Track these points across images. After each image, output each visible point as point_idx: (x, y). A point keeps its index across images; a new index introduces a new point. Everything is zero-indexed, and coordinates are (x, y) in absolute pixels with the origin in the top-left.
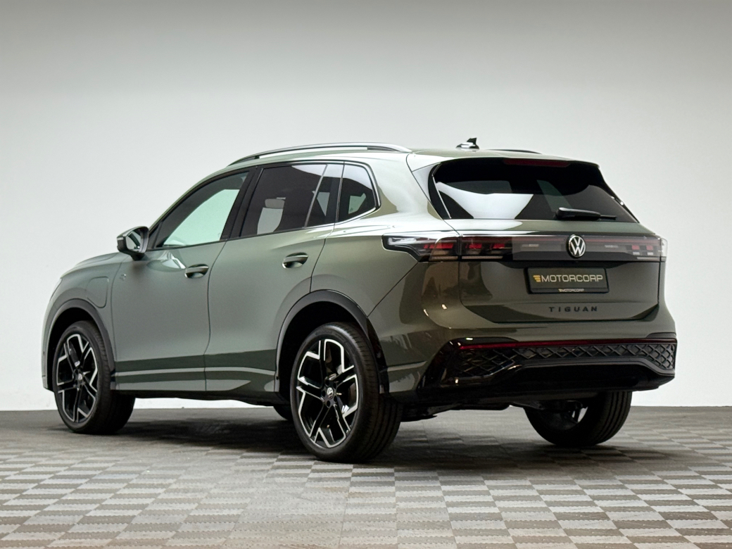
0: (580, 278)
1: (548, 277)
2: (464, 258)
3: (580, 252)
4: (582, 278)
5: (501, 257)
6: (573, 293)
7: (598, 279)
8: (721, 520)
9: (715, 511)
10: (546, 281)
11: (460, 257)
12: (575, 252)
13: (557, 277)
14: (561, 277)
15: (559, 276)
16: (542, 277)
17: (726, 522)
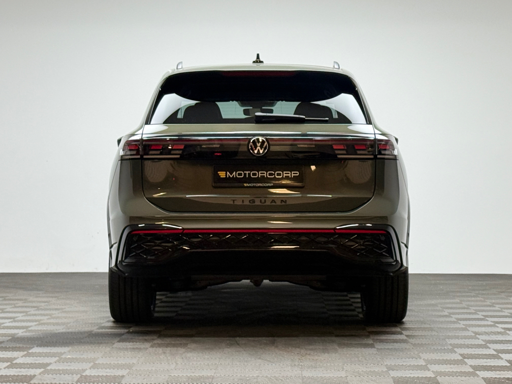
0: (270, 174)
1: (234, 173)
2: (145, 157)
3: (261, 152)
4: (274, 174)
5: (178, 156)
6: (260, 187)
7: (293, 175)
8: (506, 360)
9: (502, 353)
10: (231, 176)
11: (142, 156)
12: (256, 152)
13: (245, 174)
14: (249, 174)
15: (247, 172)
16: (228, 173)
17: (509, 361)
